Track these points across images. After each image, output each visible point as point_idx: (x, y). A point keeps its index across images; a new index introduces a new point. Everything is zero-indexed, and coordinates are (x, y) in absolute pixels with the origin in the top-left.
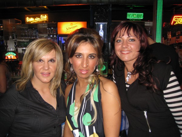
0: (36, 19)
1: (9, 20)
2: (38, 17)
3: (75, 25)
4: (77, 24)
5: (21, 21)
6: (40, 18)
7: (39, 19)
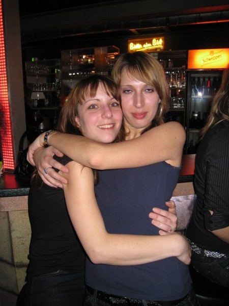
0: (144, 46)
1: (101, 48)
2: (148, 43)
3: (217, 55)
4: (220, 52)
5: (119, 49)
6: (152, 44)
7: (150, 45)
